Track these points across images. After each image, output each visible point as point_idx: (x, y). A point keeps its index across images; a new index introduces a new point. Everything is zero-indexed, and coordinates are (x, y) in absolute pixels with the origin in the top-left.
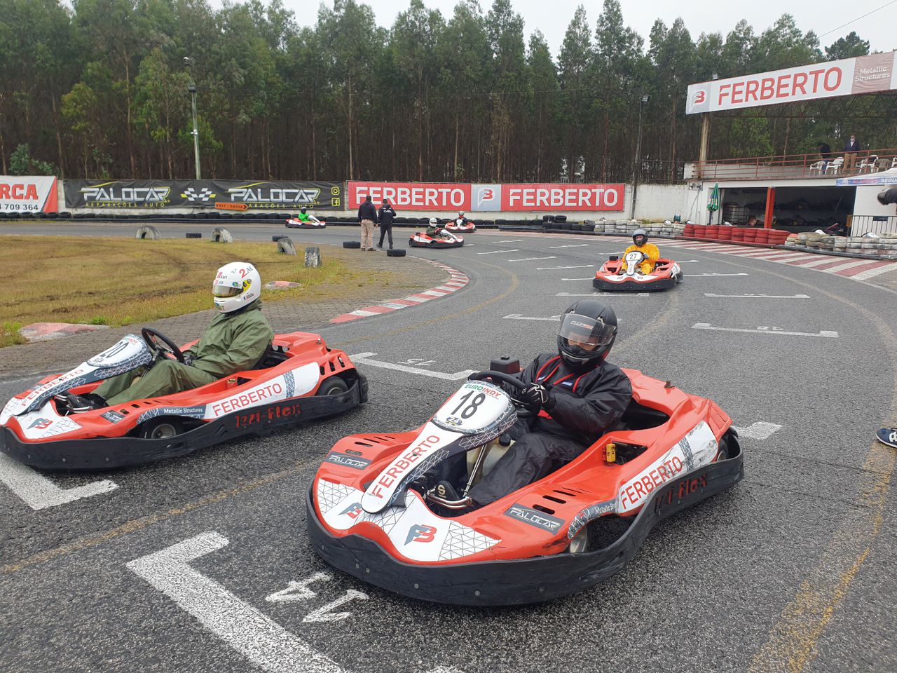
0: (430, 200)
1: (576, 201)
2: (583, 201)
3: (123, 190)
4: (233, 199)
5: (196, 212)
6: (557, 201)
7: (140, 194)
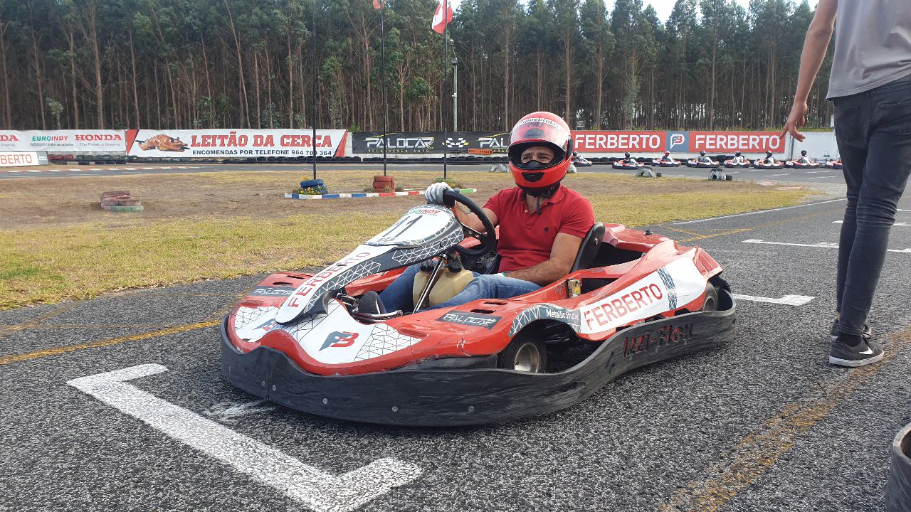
0: (633, 144)
1: (748, 144)
2: (753, 145)
3: (398, 139)
4: (481, 145)
5: (453, 156)
6: (733, 144)
7: (410, 143)
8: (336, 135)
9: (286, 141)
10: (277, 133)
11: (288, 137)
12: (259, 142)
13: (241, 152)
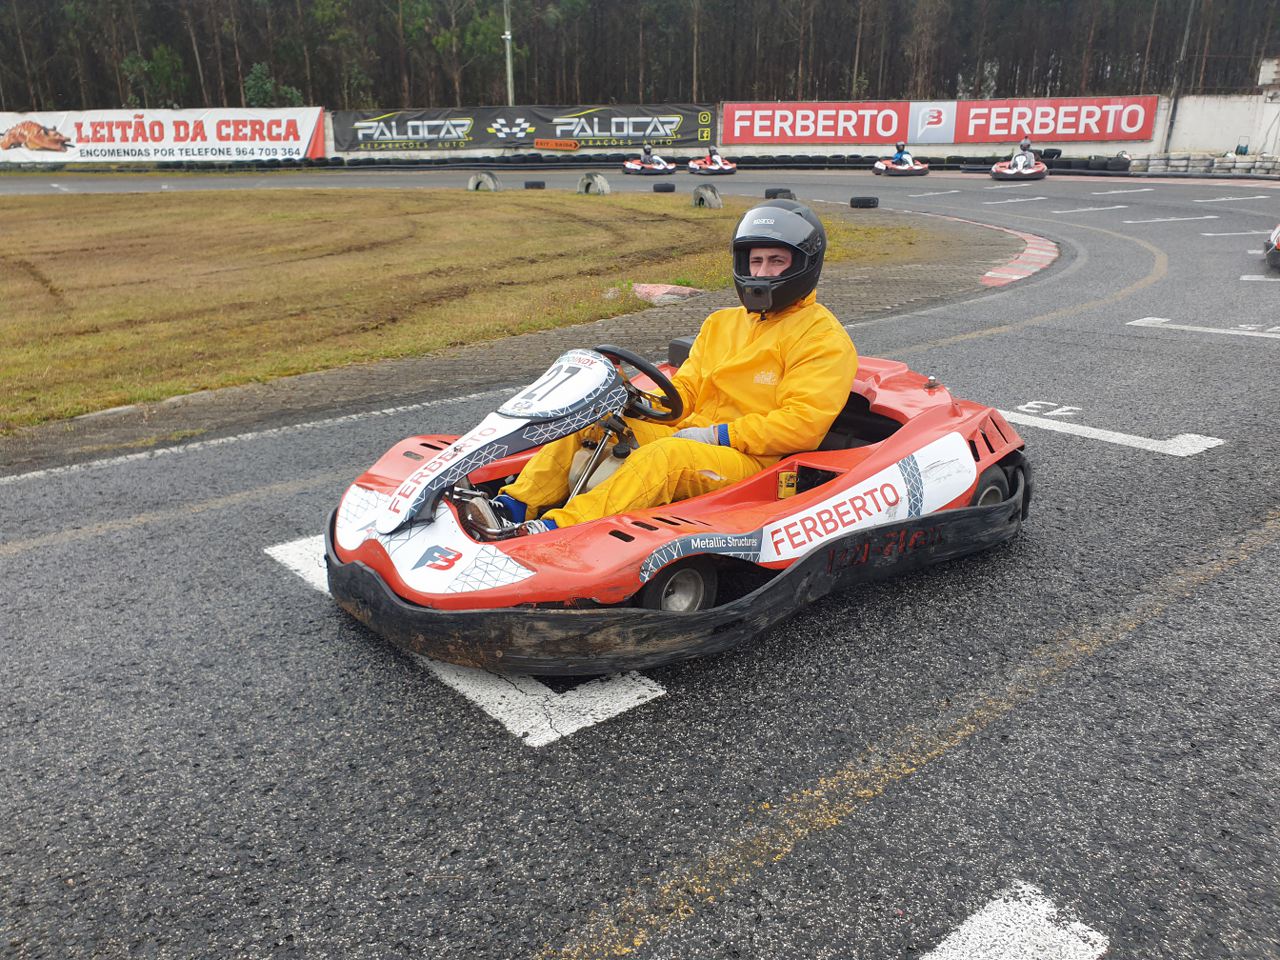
1: (1075, 125)
2: (1087, 126)
4: (558, 133)
5: (509, 153)
6: (1044, 126)
7: (432, 130)
8: (307, 117)
9: (225, 131)
10: (210, 117)
11: (227, 123)
12: (182, 134)
13: (156, 151)
